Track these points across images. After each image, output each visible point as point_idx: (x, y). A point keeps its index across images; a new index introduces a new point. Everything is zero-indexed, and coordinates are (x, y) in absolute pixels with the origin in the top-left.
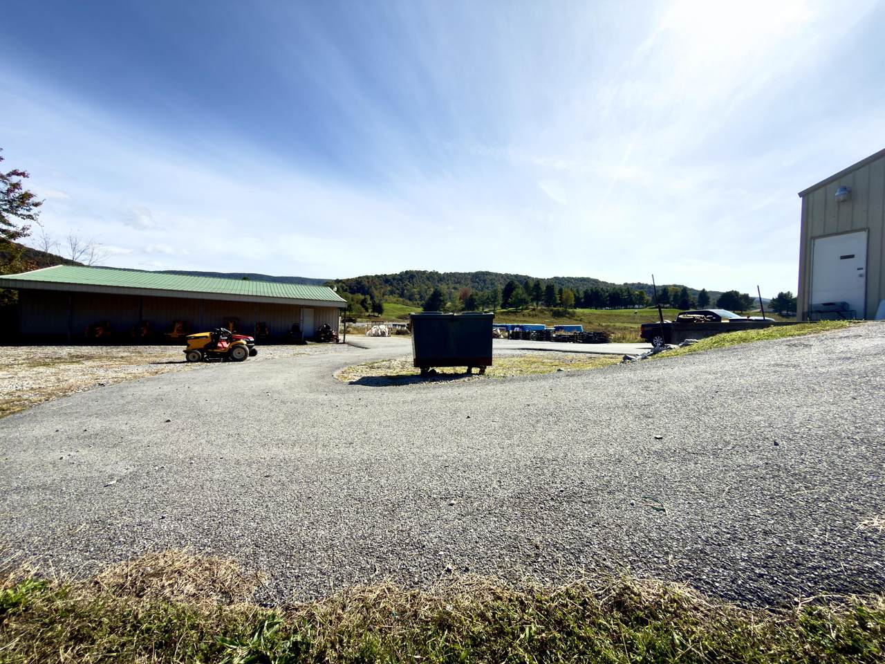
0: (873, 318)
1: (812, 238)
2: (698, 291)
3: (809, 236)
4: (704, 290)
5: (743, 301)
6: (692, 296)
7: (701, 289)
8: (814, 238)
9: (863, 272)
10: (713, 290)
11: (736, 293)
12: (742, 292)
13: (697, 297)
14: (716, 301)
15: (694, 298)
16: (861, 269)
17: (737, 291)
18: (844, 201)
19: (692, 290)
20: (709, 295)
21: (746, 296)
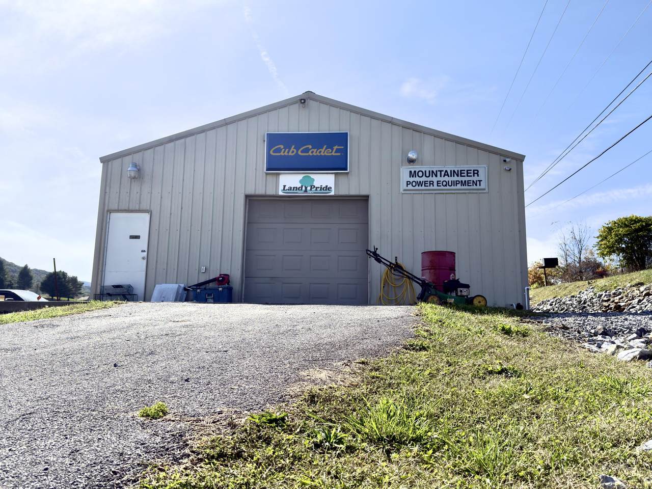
0: (149, 301)
1: (108, 211)
2: (19, 267)
3: (106, 209)
4: (26, 267)
5: (70, 286)
6: (11, 274)
7: (22, 265)
8: (110, 211)
9: (145, 254)
10: (39, 268)
11: (64, 274)
12: (70, 274)
13: (17, 275)
14: (40, 284)
15: (13, 277)
16: (144, 251)
17: (65, 272)
18: (134, 178)
19: (11, 265)
20: (32, 274)
21: (74, 280)
